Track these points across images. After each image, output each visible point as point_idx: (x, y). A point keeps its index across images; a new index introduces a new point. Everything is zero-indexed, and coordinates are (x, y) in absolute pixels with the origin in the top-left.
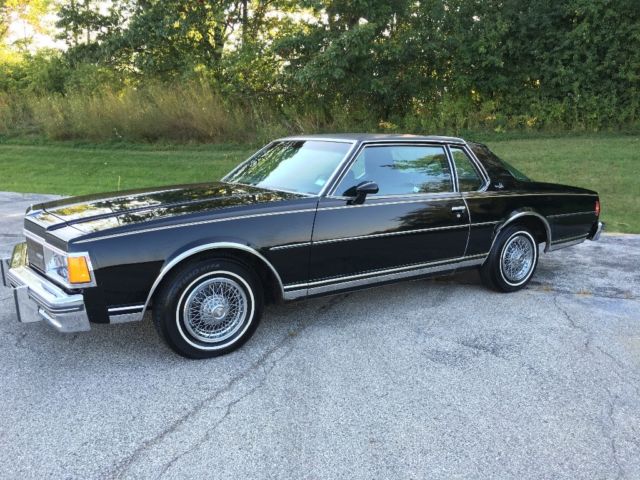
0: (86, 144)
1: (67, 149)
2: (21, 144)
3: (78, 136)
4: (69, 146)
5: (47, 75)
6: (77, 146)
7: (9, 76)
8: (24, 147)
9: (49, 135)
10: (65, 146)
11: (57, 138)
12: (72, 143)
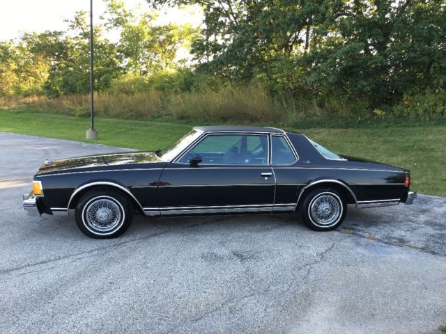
0: (191, 122)
1: (182, 125)
2: (161, 122)
3: (188, 117)
4: (182, 123)
5: (183, 81)
6: (186, 123)
7: (166, 82)
8: (162, 124)
9: (175, 117)
10: (181, 123)
11: (178, 118)
12: (184, 121)
